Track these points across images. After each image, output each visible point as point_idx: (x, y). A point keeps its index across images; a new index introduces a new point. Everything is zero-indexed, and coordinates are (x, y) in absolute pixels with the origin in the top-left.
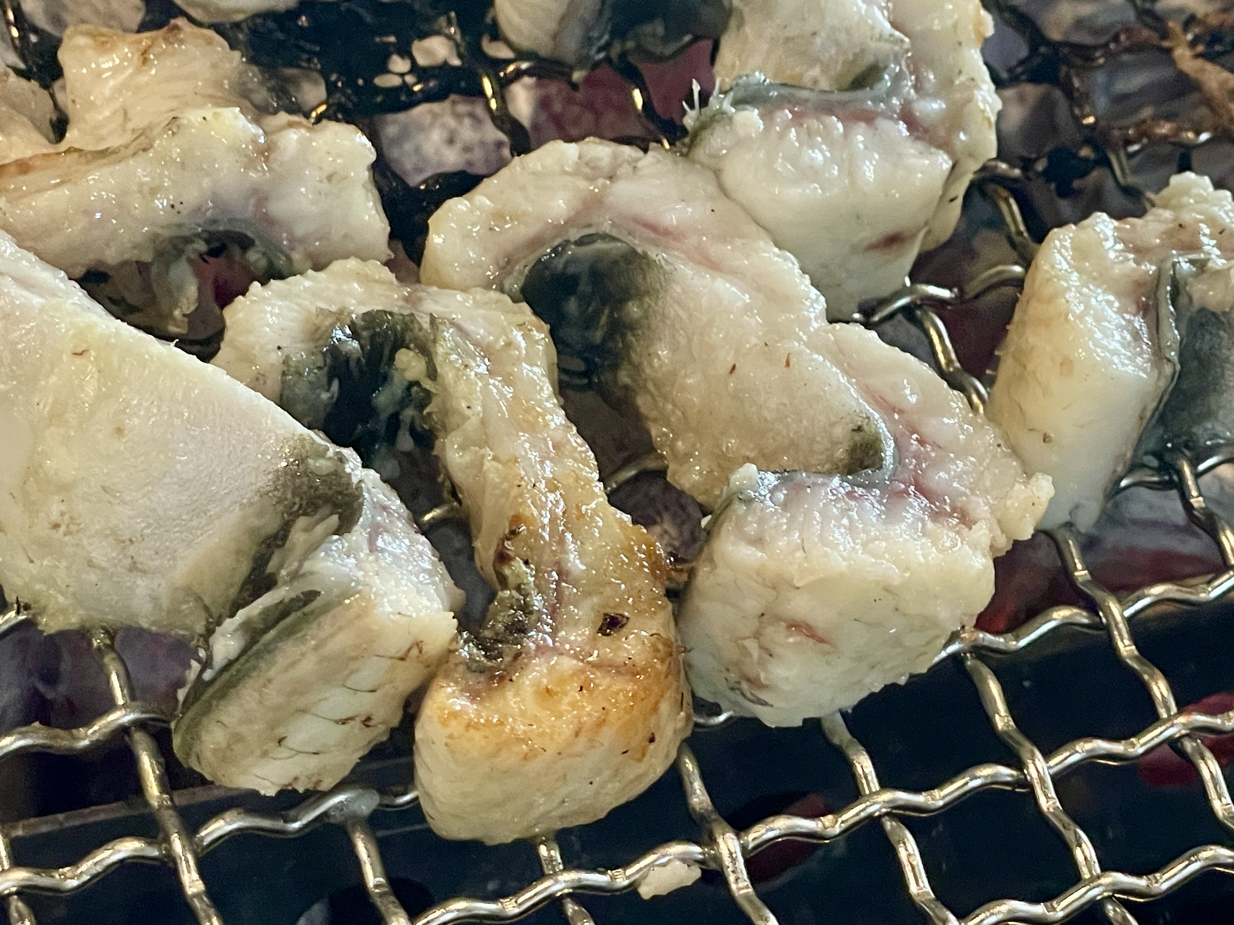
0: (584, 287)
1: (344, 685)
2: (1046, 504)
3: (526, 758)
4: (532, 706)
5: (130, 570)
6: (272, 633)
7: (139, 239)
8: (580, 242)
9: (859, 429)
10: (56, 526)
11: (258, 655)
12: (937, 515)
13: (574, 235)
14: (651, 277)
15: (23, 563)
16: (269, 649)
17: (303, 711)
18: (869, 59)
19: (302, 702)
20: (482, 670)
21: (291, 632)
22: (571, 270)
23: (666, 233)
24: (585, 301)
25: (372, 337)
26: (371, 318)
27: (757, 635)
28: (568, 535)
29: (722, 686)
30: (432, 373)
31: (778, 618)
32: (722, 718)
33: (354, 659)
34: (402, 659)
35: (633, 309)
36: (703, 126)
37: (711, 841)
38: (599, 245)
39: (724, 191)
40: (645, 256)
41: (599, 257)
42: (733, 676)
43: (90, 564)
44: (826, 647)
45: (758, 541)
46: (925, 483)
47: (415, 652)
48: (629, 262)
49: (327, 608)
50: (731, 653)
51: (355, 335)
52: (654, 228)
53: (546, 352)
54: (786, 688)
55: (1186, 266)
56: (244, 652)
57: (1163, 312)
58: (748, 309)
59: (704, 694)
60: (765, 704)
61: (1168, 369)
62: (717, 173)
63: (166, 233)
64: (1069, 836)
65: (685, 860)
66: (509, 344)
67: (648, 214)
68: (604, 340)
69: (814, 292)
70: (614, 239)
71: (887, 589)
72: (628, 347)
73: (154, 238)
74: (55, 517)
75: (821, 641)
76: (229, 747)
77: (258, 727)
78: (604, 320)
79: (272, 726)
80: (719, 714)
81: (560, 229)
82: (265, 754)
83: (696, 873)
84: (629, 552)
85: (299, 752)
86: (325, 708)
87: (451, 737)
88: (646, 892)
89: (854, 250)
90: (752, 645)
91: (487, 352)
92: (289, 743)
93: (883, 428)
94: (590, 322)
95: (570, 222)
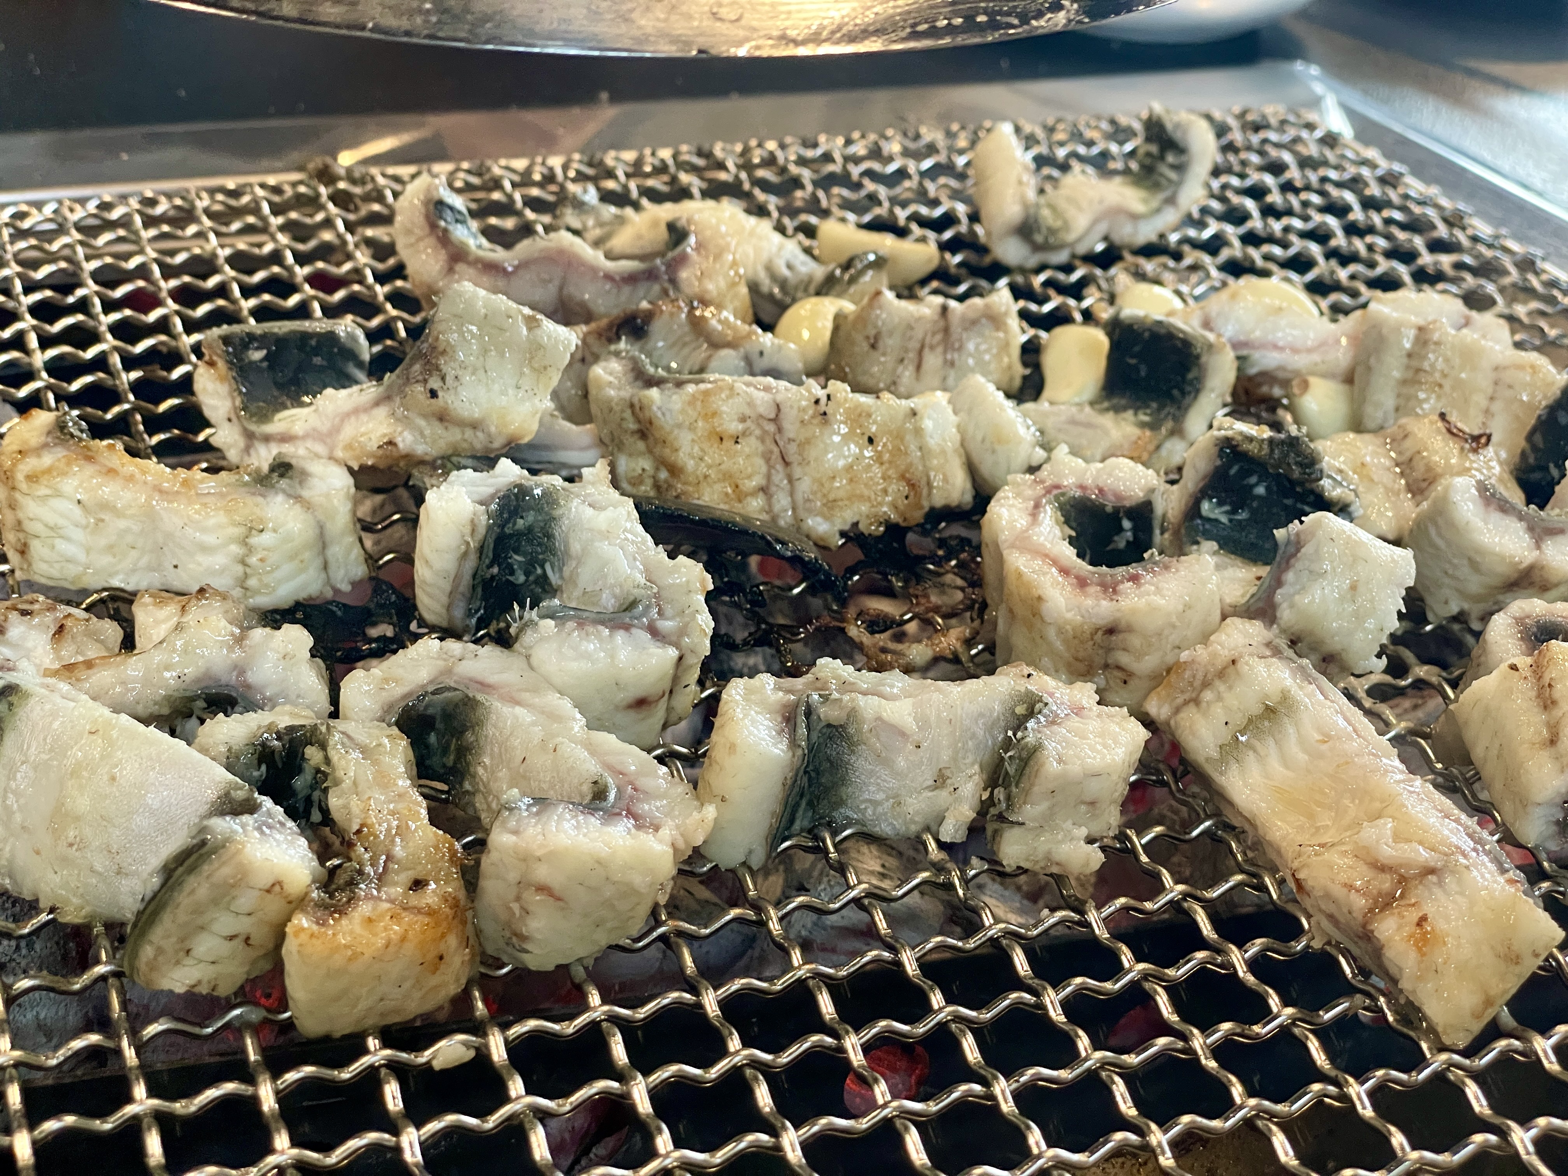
0: (439, 725)
1: (228, 909)
2: (711, 824)
3: (350, 959)
4: (358, 929)
5: (118, 873)
6: (181, 870)
7: (158, 698)
8: (434, 693)
9: (595, 783)
10: (71, 845)
11: (172, 889)
12: (638, 827)
13: (430, 689)
14: (480, 711)
15: (51, 875)
16: (180, 883)
17: (202, 928)
18: (632, 598)
19: (200, 921)
20: (326, 907)
21: (191, 870)
22: (430, 711)
23: (489, 686)
24: (440, 735)
25: (291, 741)
26: (291, 729)
27: (518, 899)
28: (398, 840)
29: (502, 944)
30: (327, 761)
31: (530, 885)
32: (505, 971)
33: (233, 886)
34: (268, 891)
35: (469, 737)
36: (521, 630)
37: (484, 1035)
38: (448, 694)
39: (531, 668)
40: (474, 698)
41: (448, 702)
42: (508, 934)
43: (92, 870)
44: (561, 904)
45: (516, 832)
46: (634, 809)
47: (277, 888)
48: (465, 704)
49: (215, 851)
50: (503, 916)
51: (279, 738)
52: (481, 684)
53: (405, 752)
54: (539, 937)
55: (816, 697)
56: (163, 886)
57: (799, 721)
58: (534, 724)
59: (490, 950)
60: (527, 952)
61: (799, 752)
62: (528, 657)
63: (176, 694)
64: (725, 1032)
65: (465, 1044)
66: (379, 745)
67: (480, 677)
68: (455, 763)
69: (579, 716)
70: (456, 689)
71: (599, 862)
72: (468, 764)
73: (167, 698)
74: (70, 840)
75: (559, 899)
76: (155, 958)
77: (174, 939)
78: (453, 747)
79: (182, 940)
80: (502, 967)
81: (423, 686)
82: (178, 963)
83: (472, 1054)
84: (436, 848)
85: (201, 961)
86: (216, 927)
87: (301, 945)
88: (437, 1065)
89: (617, 708)
90: (515, 907)
91: (365, 751)
92: (194, 953)
93: (610, 780)
94: (445, 751)
95: (431, 682)
